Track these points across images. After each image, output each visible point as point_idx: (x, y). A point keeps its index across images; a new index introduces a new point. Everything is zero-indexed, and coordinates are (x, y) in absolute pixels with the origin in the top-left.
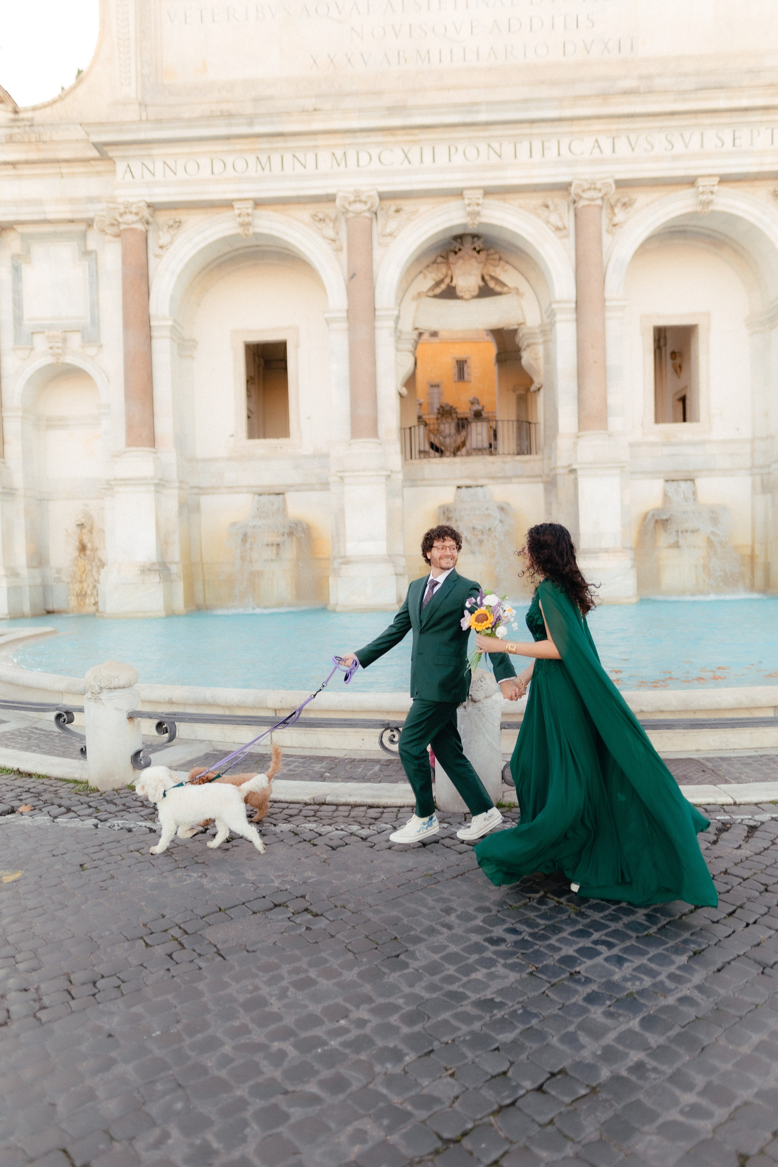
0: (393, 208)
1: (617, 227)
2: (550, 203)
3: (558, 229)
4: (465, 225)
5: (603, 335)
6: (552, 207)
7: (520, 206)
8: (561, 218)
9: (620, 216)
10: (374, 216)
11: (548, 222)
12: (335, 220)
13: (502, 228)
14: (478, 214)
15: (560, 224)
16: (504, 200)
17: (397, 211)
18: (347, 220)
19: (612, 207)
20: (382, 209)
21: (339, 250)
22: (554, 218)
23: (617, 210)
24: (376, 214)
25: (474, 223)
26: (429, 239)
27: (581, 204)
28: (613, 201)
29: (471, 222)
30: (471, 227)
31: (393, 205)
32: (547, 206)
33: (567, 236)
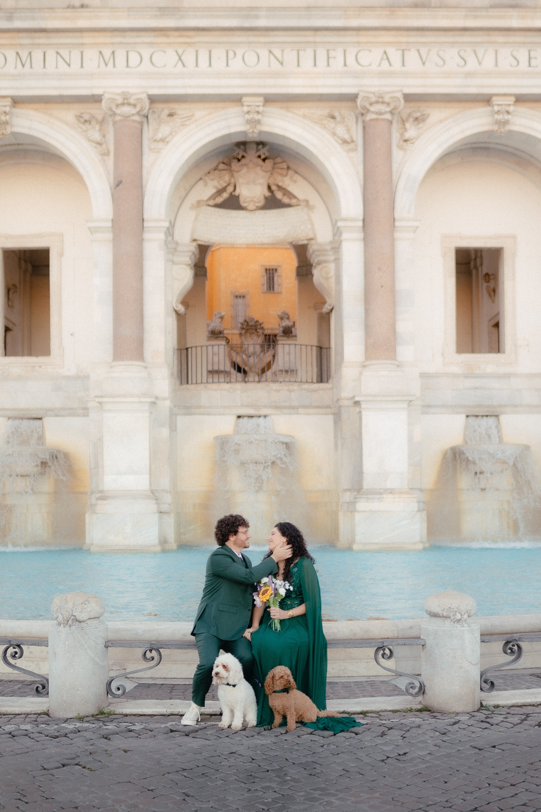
0: (166, 112)
1: (409, 142)
2: (336, 114)
3: (345, 142)
4: (245, 133)
5: (393, 258)
6: (338, 119)
7: (304, 116)
8: (348, 130)
9: (411, 132)
10: (145, 120)
11: (334, 134)
12: (102, 122)
13: (284, 137)
14: (259, 122)
15: (347, 137)
16: (287, 108)
17: (171, 115)
18: (115, 123)
19: (403, 122)
20: (154, 112)
21: (108, 154)
22: (341, 131)
23: (408, 125)
24: (147, 117)
25: (253, 132)
26: (204, 146)
27: (369, 117)
28: (404, 116)
29: (251, 131)
30: (250, 135)
31: (165, 109)
32: (333, 117)
33: (355, 150)
